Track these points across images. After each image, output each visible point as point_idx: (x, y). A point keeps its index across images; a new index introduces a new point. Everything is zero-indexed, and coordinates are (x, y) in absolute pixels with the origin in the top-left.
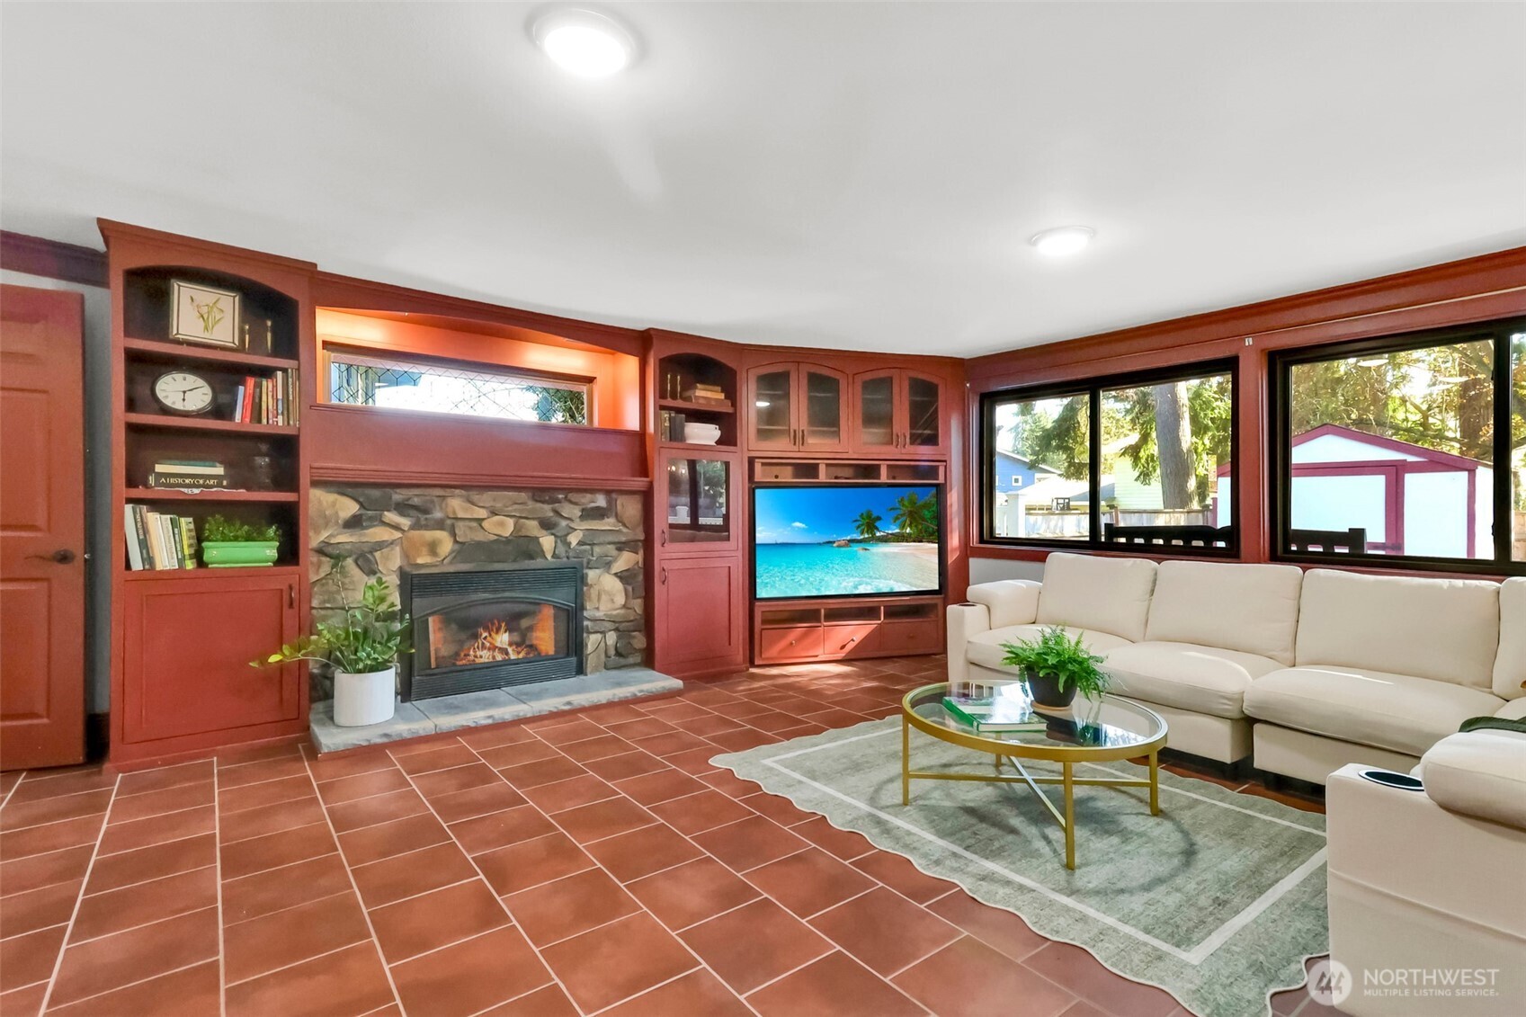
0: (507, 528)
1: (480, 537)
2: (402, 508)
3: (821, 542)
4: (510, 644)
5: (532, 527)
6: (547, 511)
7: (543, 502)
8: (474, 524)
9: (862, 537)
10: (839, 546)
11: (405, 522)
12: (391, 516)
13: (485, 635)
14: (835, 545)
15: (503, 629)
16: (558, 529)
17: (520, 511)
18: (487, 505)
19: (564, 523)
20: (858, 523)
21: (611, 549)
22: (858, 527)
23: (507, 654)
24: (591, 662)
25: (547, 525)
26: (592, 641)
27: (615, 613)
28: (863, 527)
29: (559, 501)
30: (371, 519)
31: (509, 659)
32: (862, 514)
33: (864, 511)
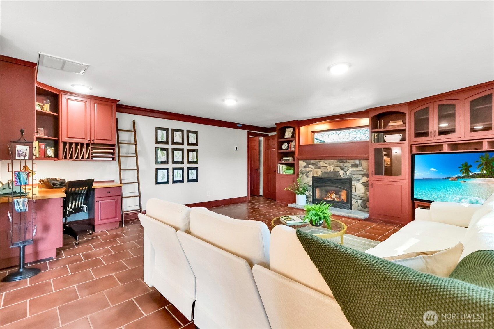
0: (332, 169)
1: (326, 171)
2: (313, 164)
3: (444, 178)
4: (335, 197)
5: (338, 169)
6: (342, 164)
7: (341, 162)
8: (325, 168)
9: (463, 175)
10: (452, 180)
11: (313, 167)
12: (310, 166)
13: (329, 194)
14: (450, 179)
15: (334, 193)
16: (345, 170)
17: (335, 165)
18: (328, 163)
19: (346, 168)
20: (460, 169)
21: (360, 176)
22: (461, 171)
23: (335, 199)
24: (353, 207)
25: (342, 168)
26: (354, 201)
27: (360, 194)
28: (463, 171)
29: (344, 162)
30: (307, 166)
31: (335, 201)
32: (463, 164)
33: (464, 163)
